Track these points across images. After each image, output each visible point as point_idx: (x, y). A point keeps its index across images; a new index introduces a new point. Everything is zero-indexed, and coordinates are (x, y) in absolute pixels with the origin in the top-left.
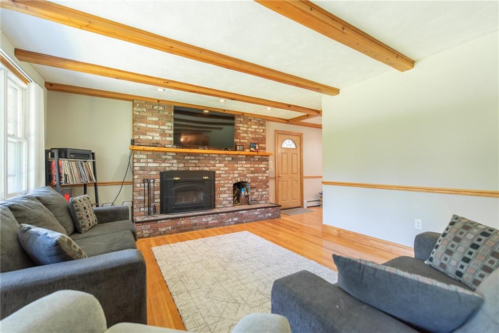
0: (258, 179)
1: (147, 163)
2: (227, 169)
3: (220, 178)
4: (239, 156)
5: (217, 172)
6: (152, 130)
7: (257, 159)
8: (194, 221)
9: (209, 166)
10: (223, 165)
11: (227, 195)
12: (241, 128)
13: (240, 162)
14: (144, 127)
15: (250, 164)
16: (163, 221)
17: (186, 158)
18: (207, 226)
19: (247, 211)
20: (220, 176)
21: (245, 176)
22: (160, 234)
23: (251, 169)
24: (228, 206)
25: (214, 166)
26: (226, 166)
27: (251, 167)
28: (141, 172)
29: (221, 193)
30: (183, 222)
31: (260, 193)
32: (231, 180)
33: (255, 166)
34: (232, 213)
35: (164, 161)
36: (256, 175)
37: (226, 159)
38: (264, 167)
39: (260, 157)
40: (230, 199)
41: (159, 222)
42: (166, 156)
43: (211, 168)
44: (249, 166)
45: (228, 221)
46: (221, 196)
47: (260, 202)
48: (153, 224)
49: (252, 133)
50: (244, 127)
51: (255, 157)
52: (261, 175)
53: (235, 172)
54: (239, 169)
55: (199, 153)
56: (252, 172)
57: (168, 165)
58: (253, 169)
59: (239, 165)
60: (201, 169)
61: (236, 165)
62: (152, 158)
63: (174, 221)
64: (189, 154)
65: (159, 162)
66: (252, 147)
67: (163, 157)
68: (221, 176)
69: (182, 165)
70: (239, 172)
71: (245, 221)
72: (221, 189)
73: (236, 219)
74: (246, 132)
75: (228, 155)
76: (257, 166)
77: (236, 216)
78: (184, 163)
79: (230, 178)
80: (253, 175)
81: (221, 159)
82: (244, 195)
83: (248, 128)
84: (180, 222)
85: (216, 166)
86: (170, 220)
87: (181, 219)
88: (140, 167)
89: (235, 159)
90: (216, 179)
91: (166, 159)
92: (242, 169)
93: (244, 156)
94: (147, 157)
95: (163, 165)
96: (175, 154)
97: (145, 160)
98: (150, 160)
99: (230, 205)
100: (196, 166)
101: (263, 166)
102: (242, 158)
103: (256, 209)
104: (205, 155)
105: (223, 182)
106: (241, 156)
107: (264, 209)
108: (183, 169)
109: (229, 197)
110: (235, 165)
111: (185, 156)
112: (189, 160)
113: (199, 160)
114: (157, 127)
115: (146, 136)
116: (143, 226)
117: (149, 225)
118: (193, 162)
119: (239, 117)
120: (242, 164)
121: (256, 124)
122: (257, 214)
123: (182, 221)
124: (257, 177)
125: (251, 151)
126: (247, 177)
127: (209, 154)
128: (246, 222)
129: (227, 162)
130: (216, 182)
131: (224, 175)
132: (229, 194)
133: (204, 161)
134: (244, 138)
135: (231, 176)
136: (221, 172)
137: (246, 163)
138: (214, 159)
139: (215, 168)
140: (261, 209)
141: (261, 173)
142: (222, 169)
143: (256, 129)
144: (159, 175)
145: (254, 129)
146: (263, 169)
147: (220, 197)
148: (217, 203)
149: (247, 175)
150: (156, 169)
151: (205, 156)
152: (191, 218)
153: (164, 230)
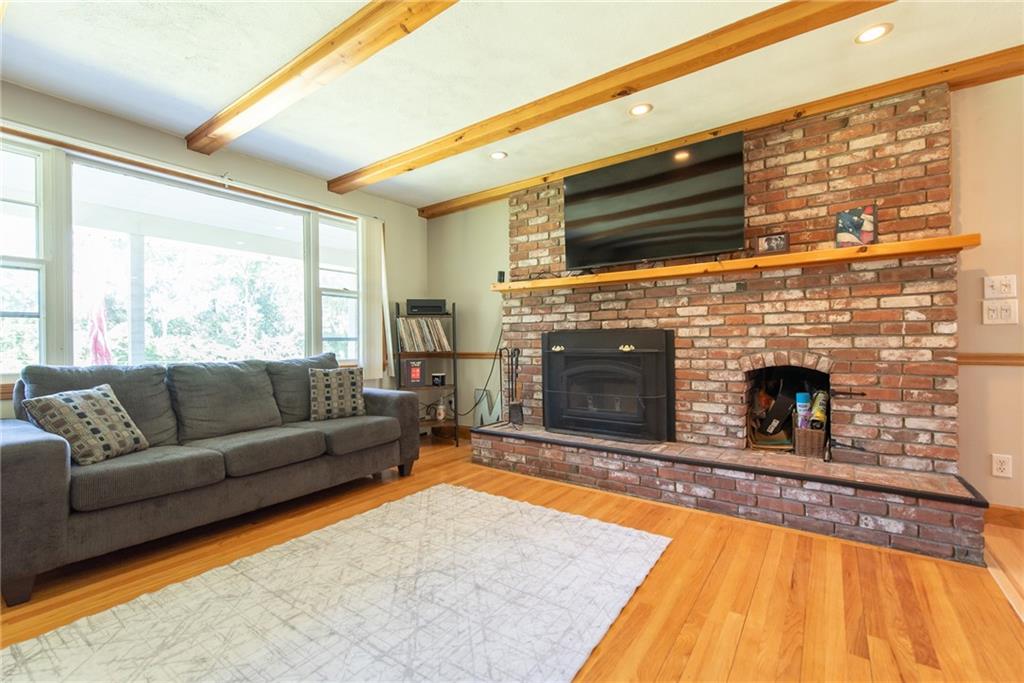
0: (879, 360)
1: (521, 315)
2: (719, 321)
3: (691, 352)
4: (766, 275)
5: (682, 332)
6: (538, 246)
7: (870, 276)
8: (574, 459)
9: (656, 313)
10: (703, 310)
11: (720, 409)
12: (792, 170)
13: (775, 295)
14: (524, 243)
15: (829, 298)
16: (511, 440)
17: (595, 297)
18: (604, 482)
19: (752, 477)
20: (693, 346)
21: (799, 345)
22: (507, 467)
23: (832, 318)
24: (720, 442)
25: (670, 316)
26: (712, 312)
27: (832, 310)
28: (512, 334)
29: (696, 397)
30: (548, 454)
31: (893, 423)
32: (737, 358)
33: (854, 305)
34: (685, 466)
35: (550, 308)
36: (861, 342)
37: (715, 288)
38: (921, 309)
39: (894, 263)
40: (731, 422)
41: (505, 439)
42: (554, 298)
43: (663, 320)
44: (823, 305)
45: (671, 487)
46: (697, 407)
47: (893, 461)
48: (496, 441)
49: (850, 171)
50: (806, 160)
51: (856, 266)
52: (894, 341)
53: (753, 331)
54: (769, 319)
55: (626, 282)
56: (838, 331)
57: (556, 317)
58: (847, 317)
59: (768, 307)
60: (632, 324)
61: (756, 309)
62: (528, 305)
63: (532, 446)
64: (601, 288)
65: (541, 311)
66: (844, 229)
67: (548, 300)
68: (698, 344)
69: (585, 317)
70: (769, 330)
71: (741, 510)
72: (695, 385)
73: (702, 491)
74: (819, 177)
75: (723, 275)
76: (871, 303)
77: (704, 481)
78: (590, 312)
79: (729, 352)
80: (844, 343)
81: (694, 290)
82: (805, 419)
83: (828, 158)
84: (544, 453)
85: (677, 315)
86: (523, 442)
87: (544, 445)
88: (511, 324)
89: (753, 285)
90: (678, 353)
91: (554, 304)
92: (785, 318)
93: (797, 272)
94: (522, 303)
95: (548, 318)
96: (569, 292)
97: (518, 310)
98: (526, 310)
99: (728, 444)
100: (619, 319)
101: (911, 301)
102: (785, 279)
103: (802, 479)
104: (643, 284)
105: (701, 363)
106: (780, 274)
107: (850, 491)
108: (588, 326)
109: (727, 413)
110: (749, 308)
111: (591, 294)
112: (600, 302)
113: (628, 300)
114: (546, 235)
115: (527, 261)
116: (481, 441)
117: (490, 442)
118: (611, 306)
119: (783, 130)
120: (785, 302)
121: (876, 127)
122: (805, 498)
123: (547, 452)
124: (872, 354)
125: (840, 245)
126: (810, 351)
127: (655, 280)
128: (749, 516)
129: (716, 300)
130: (678, 363)
131: (706, 343)
132: (727, 405)
133: (641, 301)
134: (807, 202)
135: (735, 344)
136: (696, 332)
137: (805, 298)
138: (672, 293)
139: (673, 320)
140: (828, 488)
141: (895, 331)
142: (698, 322)
143: (875, 149)
144: (540, 342)
145: (865, 155)
146: (912, 316)
147: (691, 410)
148: (684, 427)
149: (812, 344)
150: (533, 327)
151: (645, 289)
152: (567, 449)
153: (514, 460)
